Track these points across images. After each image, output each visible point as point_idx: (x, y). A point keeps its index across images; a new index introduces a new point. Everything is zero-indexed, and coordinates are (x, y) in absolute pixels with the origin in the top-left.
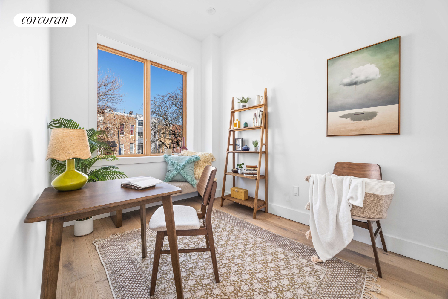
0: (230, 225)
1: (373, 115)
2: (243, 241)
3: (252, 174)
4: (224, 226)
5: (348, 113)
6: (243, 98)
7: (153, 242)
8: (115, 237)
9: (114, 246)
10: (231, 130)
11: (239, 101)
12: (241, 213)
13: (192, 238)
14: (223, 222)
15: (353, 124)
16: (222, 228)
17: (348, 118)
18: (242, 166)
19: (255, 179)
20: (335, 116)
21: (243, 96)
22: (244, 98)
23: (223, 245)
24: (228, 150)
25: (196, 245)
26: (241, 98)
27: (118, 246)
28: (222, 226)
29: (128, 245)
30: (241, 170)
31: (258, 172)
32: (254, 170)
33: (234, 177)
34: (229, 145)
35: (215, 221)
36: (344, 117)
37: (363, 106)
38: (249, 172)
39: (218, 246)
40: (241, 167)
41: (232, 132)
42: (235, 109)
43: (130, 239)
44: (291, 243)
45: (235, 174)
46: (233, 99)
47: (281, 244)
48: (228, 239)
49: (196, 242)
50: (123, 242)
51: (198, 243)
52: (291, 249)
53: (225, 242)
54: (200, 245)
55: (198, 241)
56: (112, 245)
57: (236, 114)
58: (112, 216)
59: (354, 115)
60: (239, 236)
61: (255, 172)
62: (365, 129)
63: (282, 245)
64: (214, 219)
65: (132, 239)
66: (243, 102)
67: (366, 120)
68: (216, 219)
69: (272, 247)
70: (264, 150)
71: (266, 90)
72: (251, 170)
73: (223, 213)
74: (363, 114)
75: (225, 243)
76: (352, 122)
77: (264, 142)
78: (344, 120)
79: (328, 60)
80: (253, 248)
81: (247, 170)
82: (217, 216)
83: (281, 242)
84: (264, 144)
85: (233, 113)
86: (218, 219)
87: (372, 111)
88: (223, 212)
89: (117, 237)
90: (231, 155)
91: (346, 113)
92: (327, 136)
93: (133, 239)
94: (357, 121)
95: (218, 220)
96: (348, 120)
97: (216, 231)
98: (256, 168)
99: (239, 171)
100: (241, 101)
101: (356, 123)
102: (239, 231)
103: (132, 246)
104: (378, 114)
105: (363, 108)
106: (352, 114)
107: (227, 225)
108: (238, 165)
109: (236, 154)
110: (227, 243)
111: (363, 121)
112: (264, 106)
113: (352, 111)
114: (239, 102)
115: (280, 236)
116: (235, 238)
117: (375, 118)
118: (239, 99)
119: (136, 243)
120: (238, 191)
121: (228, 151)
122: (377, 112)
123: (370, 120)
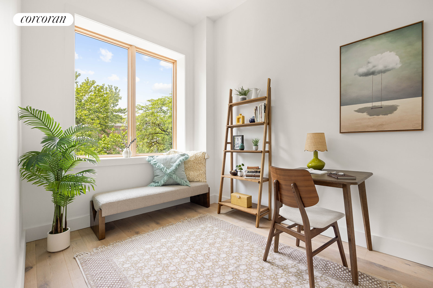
0: (231, 235)
1: (393, 109)
2: (247, 253)
3: (254, 176)
4: (224, 236)
5: (364, 107)
6: (242, 89)
7: (144, 256)
8: (100, 250)
9: (99, 261)
10: (228, 126)
11: (239, 93)
12: (241, 220)
13: (189, 251)
14: (223, 231)
15: (370, 119)
16: (222, 239)
17: (365, 112)
18: (242, 167)
19: (258, 182)
20: (349, 110)
21: (242, 87)
22: (244, 90)
23: (225, 258)
24: (226, 149)
25: (193, 259)
26: (240, 90)
27: (104, 261)
28: (222, 236)
29: (115, 260)
30: (241, 171)
31: (261, 174)
32: (256, 172)
33: (232, 180)
34: (227, 143)
35: (213, 230)
36: (360, 111)
37: (381, 100)
38: (251, 174)
39: (219, 259)
40: (241, 169)
41: (229, 129)
42: (233, 102)
43: (117, 252)
44: (302, 254)
45: (233, 176)
46: (231, 91)
47: (291, 256)
48: (230, 251)
49: (193, 255)
50: (109, 256)
51: (196, 256)
52: (303, 261)
53: (227, 254)
54: (198, 259)
55: (196, 254)
56: (96, 260)
57: (234, 108)
58: (93, 227)
59: (372, 109)
60: (243, 247)
61: (258, 174)
62: (384, 125)
63: (293, 257)
64: (212, 228)
65: (119, 252)
66: (242, 95)
67: (385, 115)
68: (214, 228)
69: (281, 259)
70: (267, 149)
71: (269, 80)
72: (253, 172)
73: (222, 221)
74: (382, 107)
75: (227, 256)
76: (369, 117)
77: (267, 140)
78: (360, 114)
79: (341, 47)
80: (259, 262)
81: (248, 172)
82: (216, 225)
83: (290, 254)
84: (267, 143)
85: (231, 107)
86: (217, 228)
87: (392, 105)
88: (221, 219)
89: (102, 250)
90: (228, 155)
91: (362, 107)
92: (340, 132)
93: (121, 252)
94: (374, 116)
95: (216, 230)
96: (365, 115)
97: (215, 242)
98: (259, 170)
99: (239, 173)
100: (240, 93)
101: (373, 118)
102: (241, 241)
103: (119, 260)
104: (398, 107)
105: (381, 101)
106: (369, 107)
107: (228, 234)
108: (237, 166)
109: (234, 154)
110: (229, 255)
111: (382, 116)
112: (267, 99)
113: (369, 105)
114: (238, 95)
115: (289, 247)
116: (238, 250)
117: (395, 112)
118: (237, 91)
119: (124, 257)
120: (240, 197)
121: (226, 151)
122: (398, 106)
123: (389, 115)
